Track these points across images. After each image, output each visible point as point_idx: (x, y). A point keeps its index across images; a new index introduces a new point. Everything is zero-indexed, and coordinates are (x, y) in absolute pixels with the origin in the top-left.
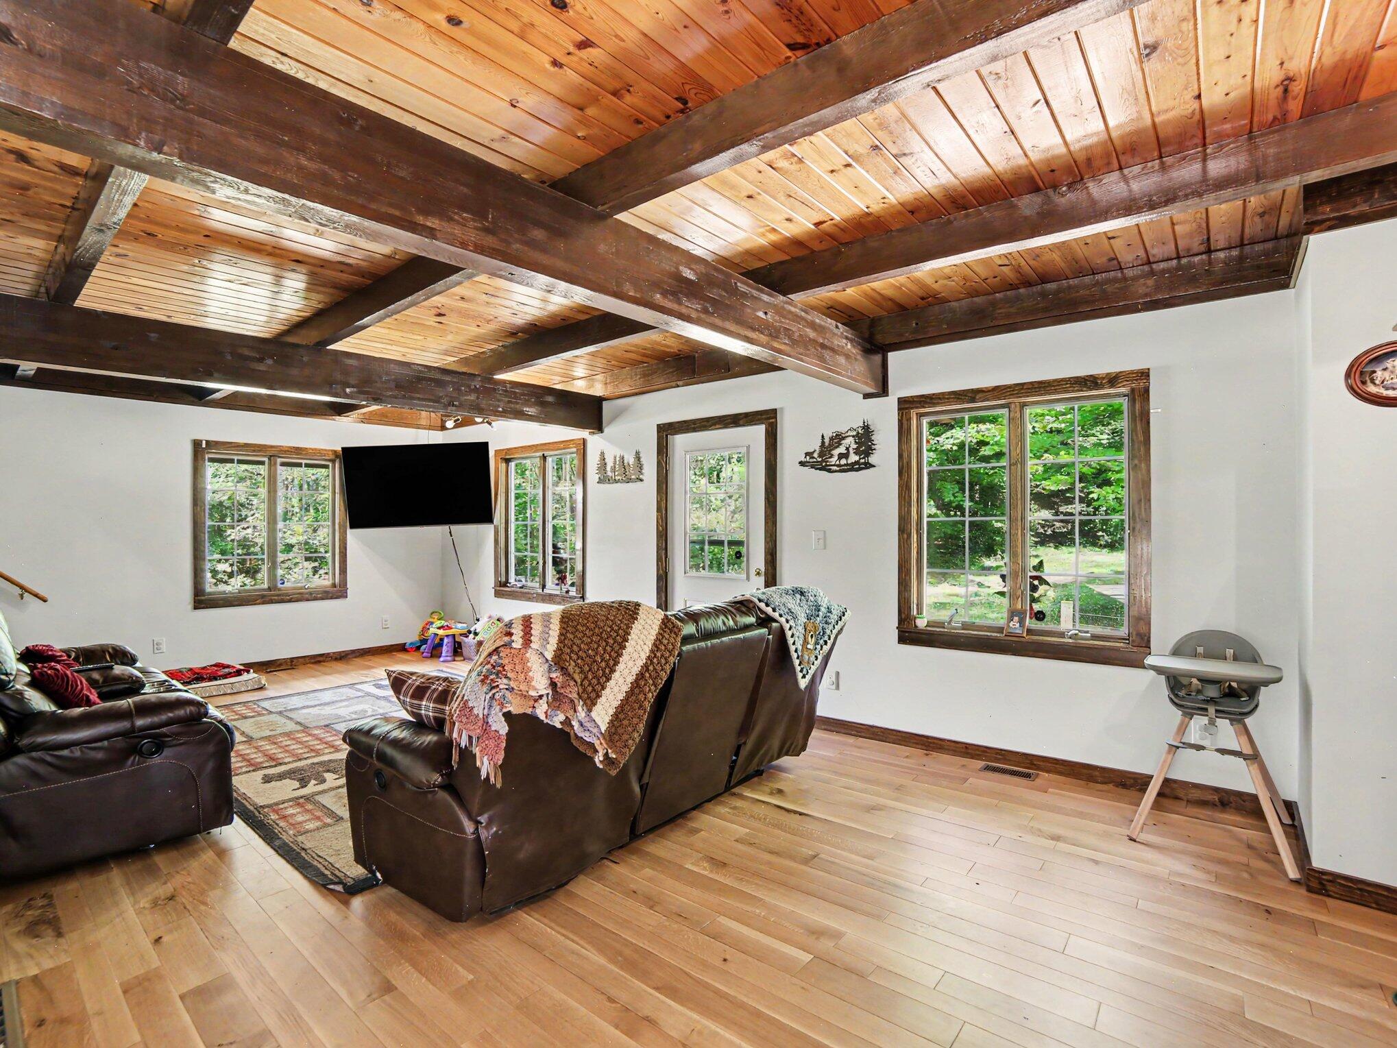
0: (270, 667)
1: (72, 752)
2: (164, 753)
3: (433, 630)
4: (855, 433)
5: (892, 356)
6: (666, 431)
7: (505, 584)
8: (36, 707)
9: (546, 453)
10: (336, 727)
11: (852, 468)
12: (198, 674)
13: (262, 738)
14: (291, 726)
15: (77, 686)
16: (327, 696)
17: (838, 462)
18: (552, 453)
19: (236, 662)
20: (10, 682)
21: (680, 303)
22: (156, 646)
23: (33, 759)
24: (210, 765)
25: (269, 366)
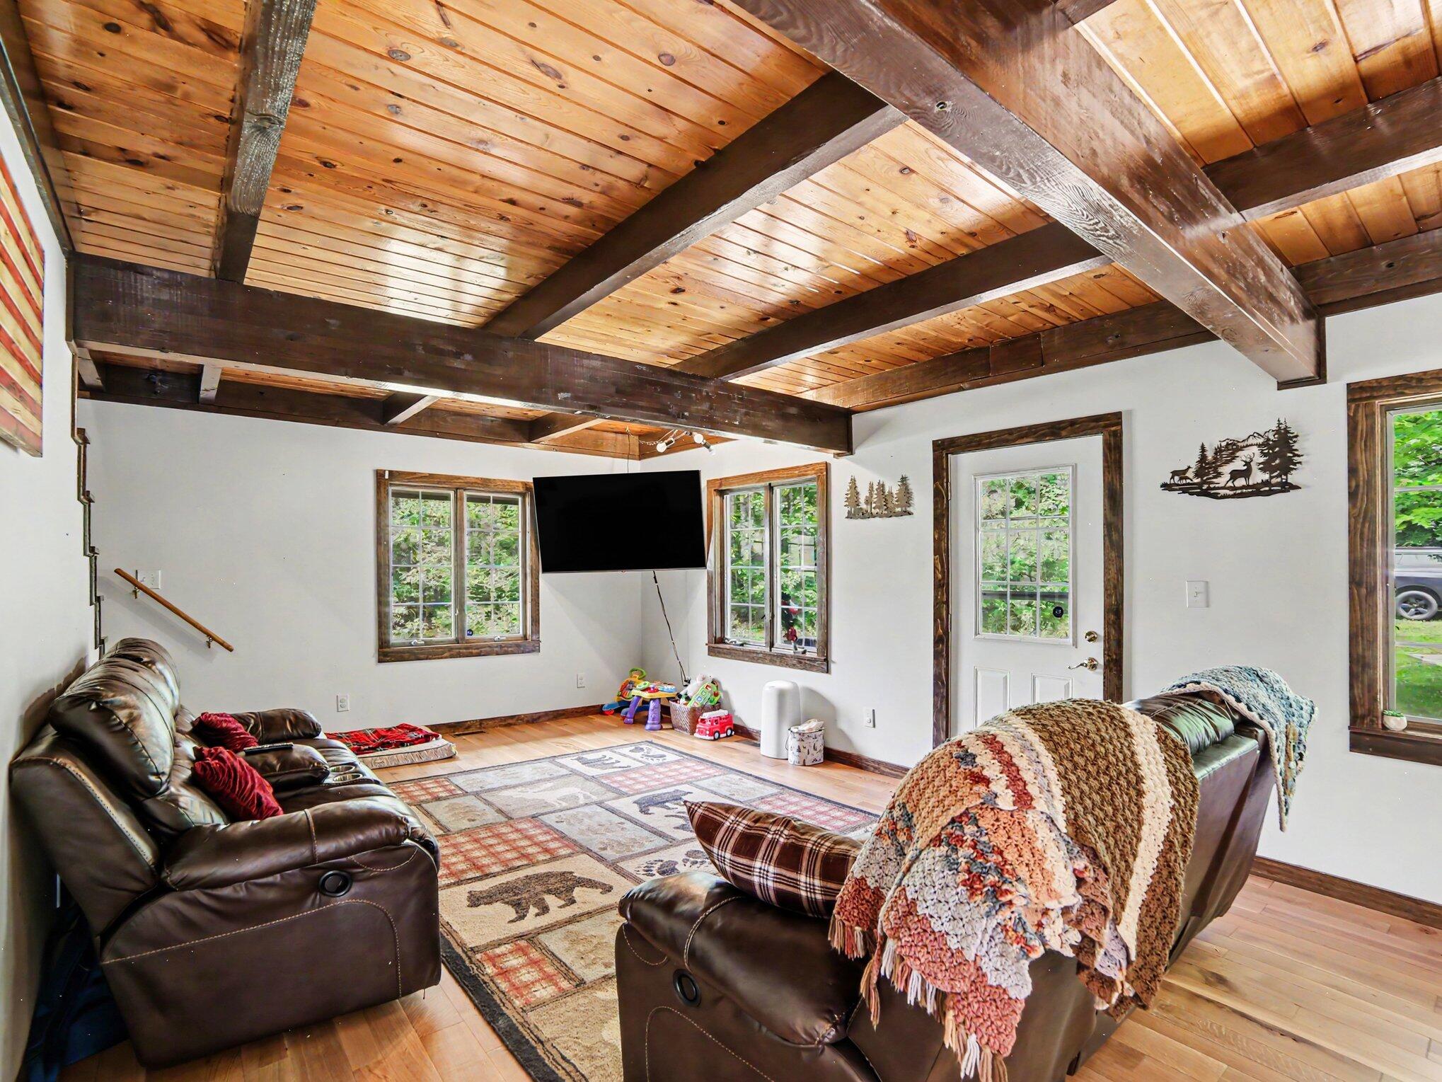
0: (458, 730)
1: (235, 890)
2: (353, 890)
3: (635, 692)
4: (1261, 441)
5: (1330, 321)
6: (944, 449)
7: (722, 640)
8: (194, 819)
9: (773, 483)
10: (545, 818)
11: (1257, 491)
12: (384, 737)
13: (460, 832)
14: (492, 816)
15: (247, 783)
16: (527, 773)
17: (1230, 484)
18: (780, 481)
19: (422, 721)
20: (162, 784)
21: (1146, 198)
22: (340, 705)
23: (186, 901)
24: (412, 906)
25: (468, 364)
